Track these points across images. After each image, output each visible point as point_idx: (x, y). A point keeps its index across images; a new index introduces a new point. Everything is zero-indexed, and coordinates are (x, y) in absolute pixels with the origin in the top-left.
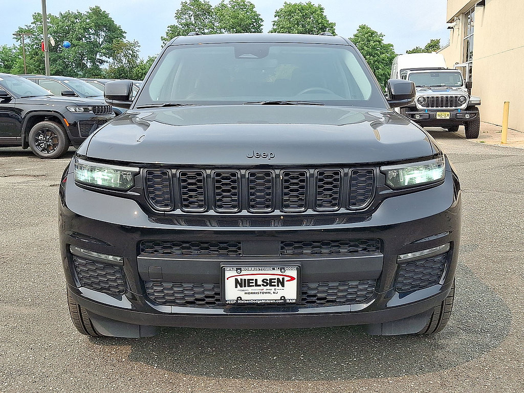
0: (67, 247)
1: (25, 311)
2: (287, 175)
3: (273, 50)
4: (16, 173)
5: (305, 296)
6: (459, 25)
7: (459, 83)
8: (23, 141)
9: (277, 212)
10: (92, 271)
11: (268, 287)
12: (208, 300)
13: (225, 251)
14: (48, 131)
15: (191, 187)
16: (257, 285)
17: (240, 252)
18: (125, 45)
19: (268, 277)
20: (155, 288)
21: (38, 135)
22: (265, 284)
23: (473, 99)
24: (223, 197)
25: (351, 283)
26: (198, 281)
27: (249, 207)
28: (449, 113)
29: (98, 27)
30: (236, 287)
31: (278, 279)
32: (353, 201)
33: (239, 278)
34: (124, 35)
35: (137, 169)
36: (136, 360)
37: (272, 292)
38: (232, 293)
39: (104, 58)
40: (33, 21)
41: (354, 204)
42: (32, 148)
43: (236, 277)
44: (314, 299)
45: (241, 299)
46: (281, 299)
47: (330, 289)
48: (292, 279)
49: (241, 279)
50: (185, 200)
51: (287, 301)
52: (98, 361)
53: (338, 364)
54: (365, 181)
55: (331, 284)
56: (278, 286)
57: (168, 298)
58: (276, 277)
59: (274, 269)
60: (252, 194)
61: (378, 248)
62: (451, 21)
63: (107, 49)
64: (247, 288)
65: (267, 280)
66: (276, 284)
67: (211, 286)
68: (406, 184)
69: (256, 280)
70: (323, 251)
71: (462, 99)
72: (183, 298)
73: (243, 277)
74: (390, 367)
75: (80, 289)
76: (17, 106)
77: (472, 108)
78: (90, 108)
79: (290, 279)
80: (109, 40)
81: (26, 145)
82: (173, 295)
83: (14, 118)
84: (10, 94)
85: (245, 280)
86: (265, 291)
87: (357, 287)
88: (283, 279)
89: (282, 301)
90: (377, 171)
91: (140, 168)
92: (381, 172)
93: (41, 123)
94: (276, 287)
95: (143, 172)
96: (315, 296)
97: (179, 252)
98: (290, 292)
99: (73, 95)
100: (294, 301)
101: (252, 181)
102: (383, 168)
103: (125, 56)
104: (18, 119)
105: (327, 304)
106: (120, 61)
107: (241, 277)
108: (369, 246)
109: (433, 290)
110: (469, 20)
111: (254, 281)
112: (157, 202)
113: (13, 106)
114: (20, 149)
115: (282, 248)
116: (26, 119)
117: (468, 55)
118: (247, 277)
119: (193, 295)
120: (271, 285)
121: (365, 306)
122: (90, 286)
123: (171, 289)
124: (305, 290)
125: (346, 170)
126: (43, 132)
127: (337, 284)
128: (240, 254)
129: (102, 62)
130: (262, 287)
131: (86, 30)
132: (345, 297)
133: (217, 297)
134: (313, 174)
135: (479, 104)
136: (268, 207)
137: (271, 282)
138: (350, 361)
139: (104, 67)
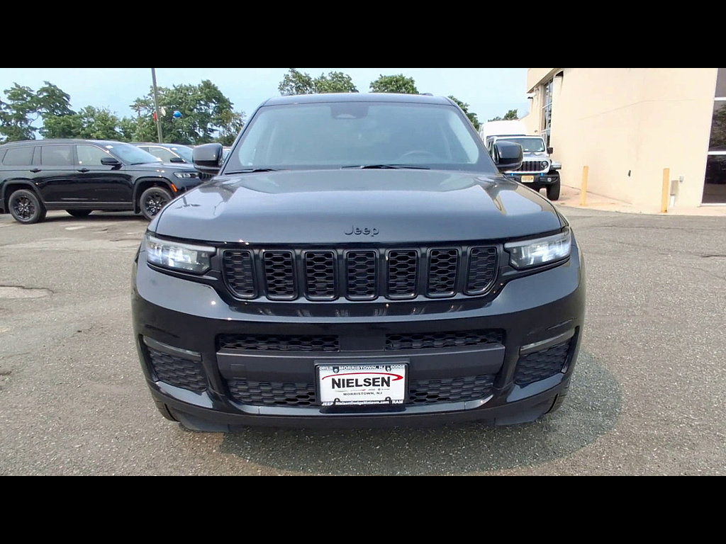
0: (140, 337)
1: (115, 389)
2: (393, 254)
3: (372, 110)
4: (127, 237)
5: (413, 395)
6: (538, 95)
7: (541, 149)
8: (134, 206)
9: (381, 299)
10: (168, 364)
11: (371, 387)
12: (300, 400)
13: (319, 347)
14: (157, 196)
15: (277, 271)
16: (357, 385)
17: (337, 346)
18: (233, 115)
19: (371, 377)
20: (239, 387)
21: (149, 200)
22: (367, 384)
23: (554, 164)
24: (316, 282)
25: (467, 379)
26: (288, 380)
27: (347, 294)
28: (533, 177)
29: (209, 99)
30: (333, 387)
31: (383, 379)
32: (471, 285)
33: (336, 378)
34: (232, 106)
35: (212, 249)
36: (228, 451)
37: (375, 392)
38: (328, 394)
39: (214, 128)
40: (150, 93)
41: (472, 288)
42: (143, 212)
43: (333, 377)
44: (424, 397)
45: (339, 401)
46: (386, 400)
47: (442, 386)
48: (400, 378)
49: (339, 380)
50: (271, 285)
51: (393, 402)
52: (187, 452)
53: (446, 454)
54: (485, 262)
55: (444, 381)
56: (382, 385)
57: (255, 398)
58: (381, 376)
59: (377, 367)
60: (352, 278)
61: (499, 339)
62: (531, 91)
63: (217, 119)
64: (346, 388)
65: (370, 379)
66: (380, 383)
67: (304, 385)
68: (532, 263)
69: (357, 380)
70: (435, 343)
71: (544, 163)
72: (272, 398)
73: (342, 377)
74: (502, 456)
75: (157, 383)
76: (127, 173)
77: (553, 172)
78: (196, 174)
79: (397, 377)
80: (219, 110)
81: (138, 210)
82: (260, 394)
83: (125, 184)
84: (120, 161)
85: (343, 380)
86: (366, 391)
87: (473, 383)
88: (389, 378)
89: (388, 402)
90: (500, 249)
91: (216, 248)
92: (505, 250)
93: (152, 188)
94: (381, 387)
95: (220, 252)
96: (425, 394)
97: (266, 347)
98: (397, 392)
99: (181, 162)
100: (402, 402)
101: (351, 263)
102: (508, 245)
103: (233, 125)
104: (129, 185)
105: (439, 402)
106: (229, 130)
107: (339, 377)
108: (489, 336)
109: (555, 380)
110: (548, 91)
111: (354, 381)
112: (238, 289)
113: (123, 172)
114: (132, 213)
115: (388, 342)
116: (137, 184)
117: (546, 123)
118: (346, 377)
119: (283, 395)
120: (374, 385)
121: (482, 402)
122: (168, 380)
123: (258, 388)
124: (413, 387)
125: (464, 248)
126: (153, 197)
127: (450, 380)
128: (337, 349)
129: (212, 131)
130: (364, 387)
131: (198, 101)
132: (459, 394)
133: (311, 397)
134: (425, 254)
135: (560, 168)
136: (370, 293)
137: (374, 382)
138: (458, 450)
139: (215, 135)
